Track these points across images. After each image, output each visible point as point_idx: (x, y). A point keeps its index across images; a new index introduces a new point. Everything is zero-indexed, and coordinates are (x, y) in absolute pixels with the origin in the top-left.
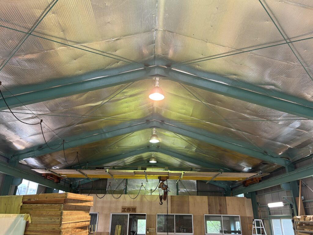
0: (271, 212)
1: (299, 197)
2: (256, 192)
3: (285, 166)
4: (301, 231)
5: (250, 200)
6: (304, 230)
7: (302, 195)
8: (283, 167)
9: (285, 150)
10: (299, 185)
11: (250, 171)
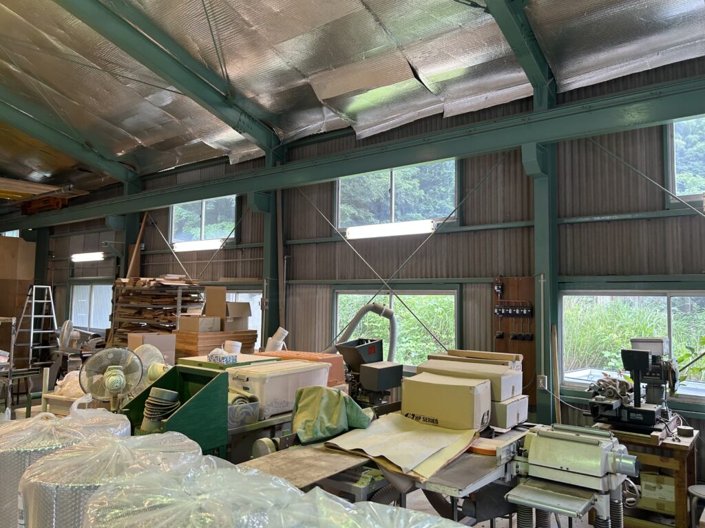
0: (76, 271)
1: (135, 243)
2: (52, 230)
3: (124, 182)
4: (125, 305)
5: (34, 245)
6: (128, 303)
7: (142, 242)
8: (120, 183)
9: (130, 147)
10: (141, 221)
11: (45, 181)
